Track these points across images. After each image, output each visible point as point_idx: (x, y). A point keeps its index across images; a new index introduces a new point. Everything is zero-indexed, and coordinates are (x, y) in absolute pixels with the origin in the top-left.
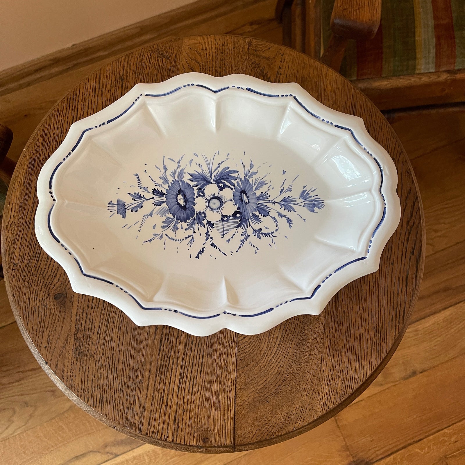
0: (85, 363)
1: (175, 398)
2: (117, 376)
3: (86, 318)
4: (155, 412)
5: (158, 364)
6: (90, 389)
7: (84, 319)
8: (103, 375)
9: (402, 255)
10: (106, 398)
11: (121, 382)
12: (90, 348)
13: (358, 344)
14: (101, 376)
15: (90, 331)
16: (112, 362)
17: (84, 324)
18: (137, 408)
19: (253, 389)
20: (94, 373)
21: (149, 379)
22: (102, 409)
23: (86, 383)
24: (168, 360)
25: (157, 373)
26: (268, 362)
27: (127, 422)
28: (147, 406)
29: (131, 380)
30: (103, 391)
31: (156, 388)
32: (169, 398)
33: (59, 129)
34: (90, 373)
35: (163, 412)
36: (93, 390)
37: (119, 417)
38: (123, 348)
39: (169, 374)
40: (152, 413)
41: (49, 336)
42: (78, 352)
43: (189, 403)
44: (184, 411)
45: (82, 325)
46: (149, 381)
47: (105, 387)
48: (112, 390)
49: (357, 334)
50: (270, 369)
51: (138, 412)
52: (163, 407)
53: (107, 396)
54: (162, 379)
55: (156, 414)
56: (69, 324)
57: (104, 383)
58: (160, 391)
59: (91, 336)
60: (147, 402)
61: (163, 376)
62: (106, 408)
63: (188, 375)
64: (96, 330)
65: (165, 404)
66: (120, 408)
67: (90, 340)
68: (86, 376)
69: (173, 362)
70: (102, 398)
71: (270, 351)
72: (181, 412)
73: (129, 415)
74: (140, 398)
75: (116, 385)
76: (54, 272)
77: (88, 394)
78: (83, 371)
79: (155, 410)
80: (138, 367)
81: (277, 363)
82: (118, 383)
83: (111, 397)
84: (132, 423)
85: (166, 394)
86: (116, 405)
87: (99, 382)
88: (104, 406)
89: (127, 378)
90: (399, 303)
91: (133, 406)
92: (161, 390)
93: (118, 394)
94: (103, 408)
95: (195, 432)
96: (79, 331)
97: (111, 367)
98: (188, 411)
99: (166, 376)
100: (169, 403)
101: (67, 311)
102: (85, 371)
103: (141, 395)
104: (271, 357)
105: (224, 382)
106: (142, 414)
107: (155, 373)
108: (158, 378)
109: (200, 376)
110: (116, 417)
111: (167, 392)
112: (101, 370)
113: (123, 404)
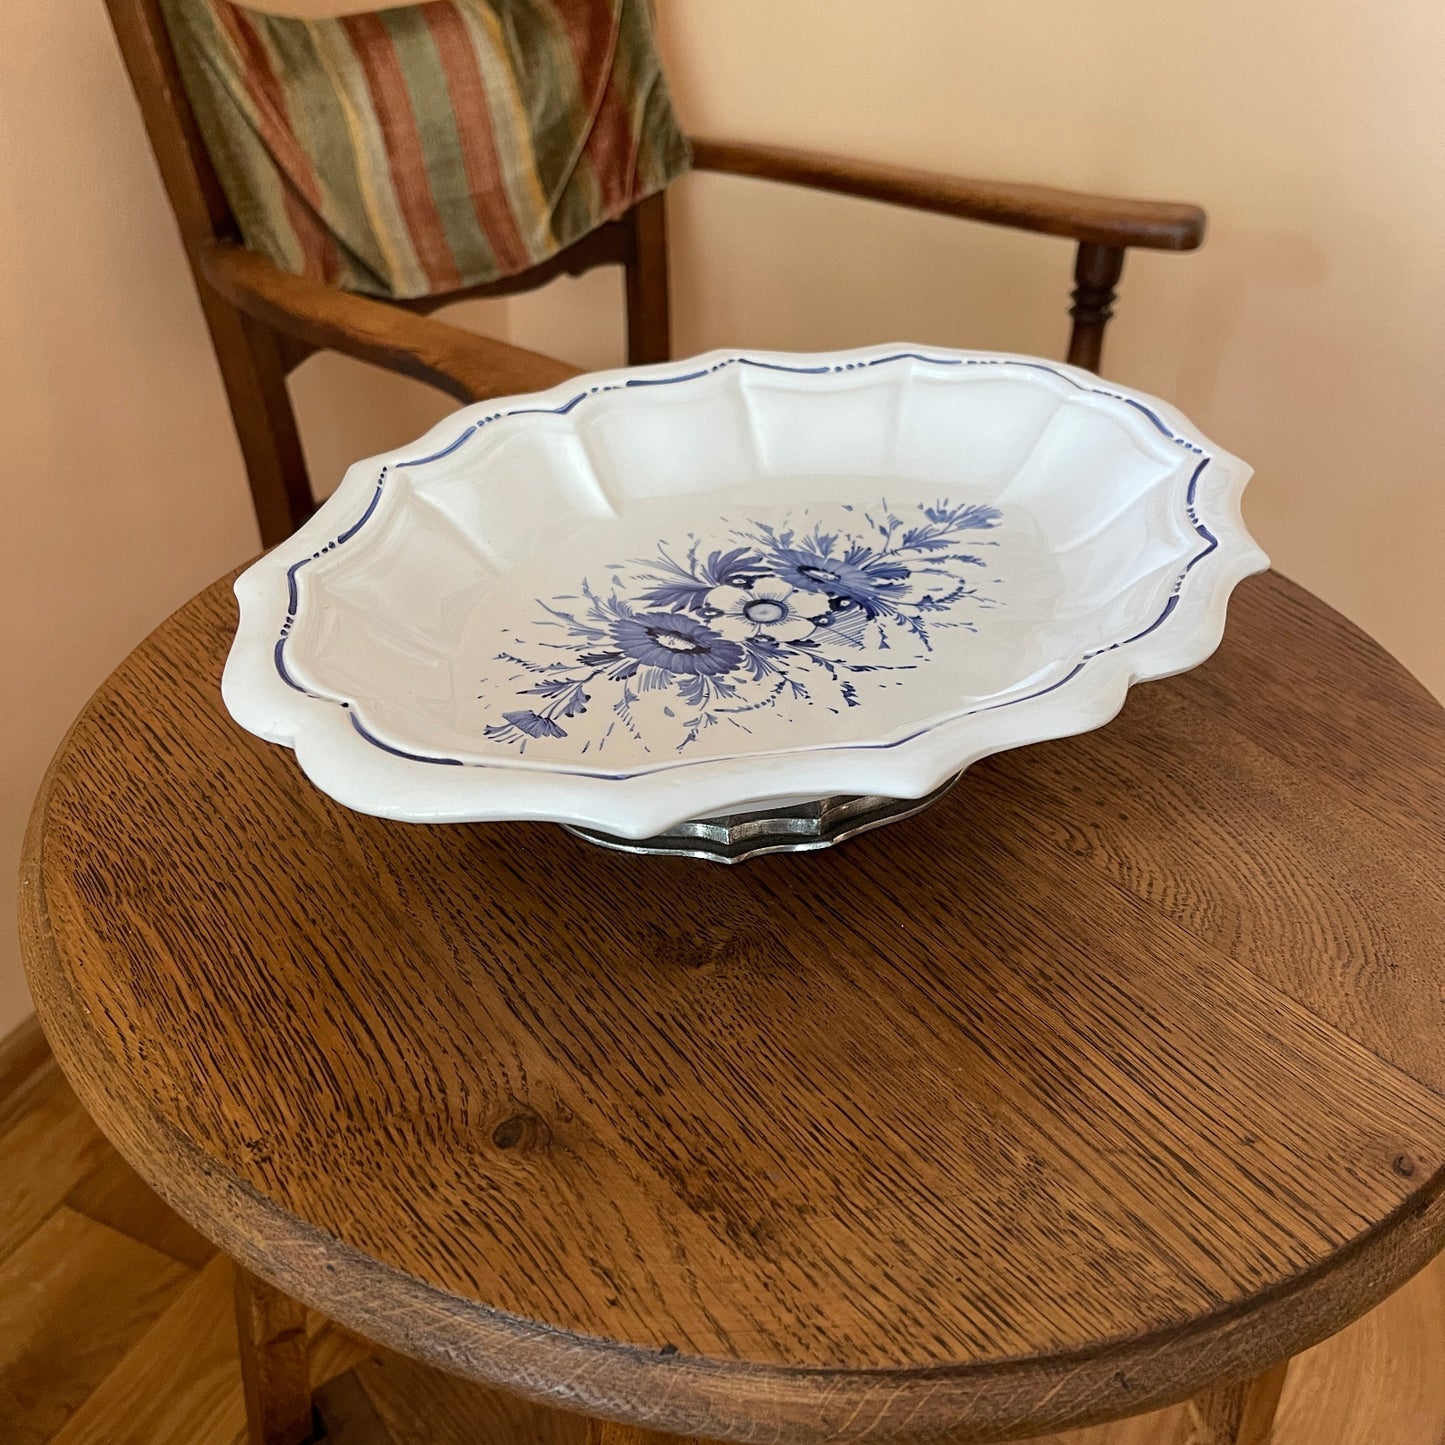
0: (805, 1247)
1: (1182, 1131)
2: (952, 1207)
3: (669, 1125)
4: (1182, 1211)
6: (911, 1306)
7: (666, 1134)
8: (904, 1236)
10: (995, 1289)
11: (982, 1209)
12: (773, 1194)
14: (901, 1243)
15: (718, 1151)
16: (891, 1180)
17: (677, 1147)
18: (1117, 1241)
20: (869, 1253)
21: (1050, 1139)
22: (1025, 1334)
23: (877, 1300)
24: (1038, 1056)
25: (1050, 1108)
26: (1270, 892)
27: (1143, 1306)
28: (1140, 1214)
29: (1006, 1181)
30: (959, 1280)
31: (1101, 1148)
32: (1167, 1142)
34: (857, 1260)
35: (1199, 1191)
36: (927, 1303)
37: (1101, 1310)
38: (876, 1121)
39: (1085, 1086)
40: (1179, 1219)
41: (593, 1262)
42: (746, 1237)
43: (1232, 1111)
44: (1249, 1142)
45: (677, 1152)
46: (1056, 1144)
47: (950, 1260)
48: (985, 1256)
50: (1295, 900)
51: (1136, 1248)
52: (1185, 1177)
53: (988, 1284)
54: (1086, 1113)
55: (1190, 1212)
56: (631, 1183)
57: (934, 1253)
58: (1121, 1145)
59: (739, 1162)
60: (1123, 1199)
61: (1077, 1104)
62: (1029, 1321)
63: (1137, 1051)
64: (736, 1136)
65: (1181, 1167)
66: (1072, 1284)
67: (750, 1174)
68: (855, 1281)
69: (1059, 1053)
70: (979, 1301)
72: (1245, 1151)
73: (1119, 1279)
74: (1094, 1207)
75: (979, 1230)
76: (427, 1080)
77: (921, 1325)
78: (826, 1275)
79: (1175, 1205)
80: (981, 1135)
82: (977, 1220)
83: (1008, 1275)
84: (1162, 1294)
85: (1145, 1140)
86: (1051, 1285)
87: (917, 1265)
88: (1018, 1318)
89: (989, 1186)
91: (1100, 1247)
92: (1120, 1140)
93: (1014, 1247)
94: (1018, 1328)
95: (1349, 1170)
96: (685, 1174)
97: (901, 1195)
98: (1258, 1132)
99: (1087, 1097)
100: (1185, 1156)
101: (582, 1152)
102: (831, 1266)
103: (1085, 1196)
104: (1262, 878)
105: (1242, 1001)
106: (1153, 1243)
107: (1047, 1112)
108: (1072, 1118)
109: (1170, 1031)
110: (1093, 1320)
111: (1142, 1134)
112: (881, 1225)
113: (1066, 1264)
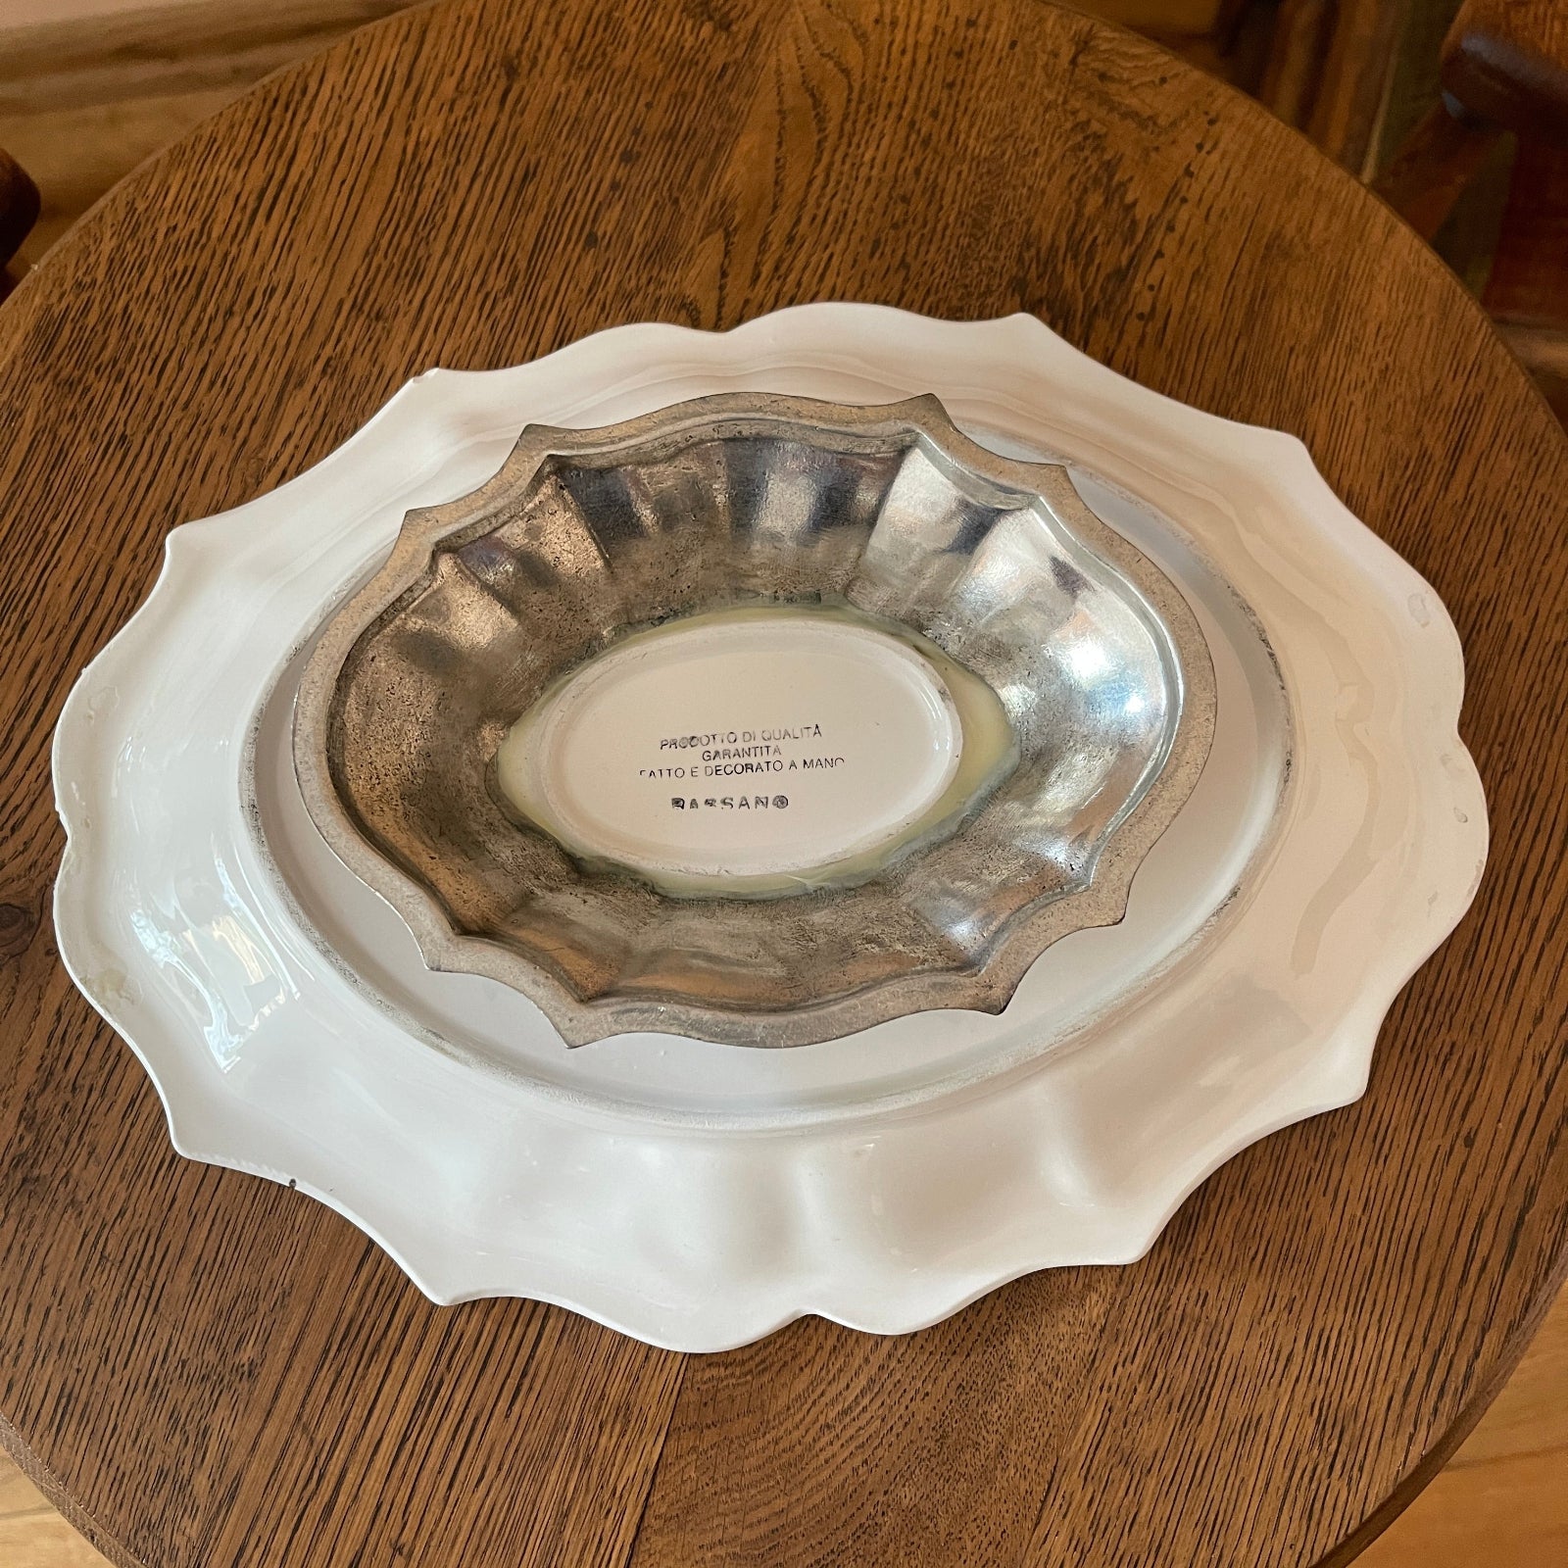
0: (37, 1229)
1: (373, 1484)
2: (154, 1323)
3: (97, 1037)
4: (272, 1523)
5: (341, 1311)
6: (28, 1345)
7: (86, 1041)
8: (97, 1303)
9: (1523, 1112)
10: (86, 1404)
11: (167, 1350)
12: (75, 1171)
13: (1227, 1456)
14: (89, 1302)
15: (95, 1095)
16: (153, 1257)
17: (78, 1059)
18: (201, 1482)
19: (719, 1534)
20: (63, 1284)
21: (288, 1368)
22: (56, 1450)
23: (19, 1316)
24: (390, 1306)
25: (326, 1351)
26: (812, 1433)
27: (145, 1532)
28: (244, 1488)
29: (211, 1355)
30: (78, 1371)
31: (304, 1419)
32: (350, 1476)
33: (197, 216)
34: (48, 1279)
35: (307, 1526)
36: (39, 1358)
37: (118, 1501)
38: (213, 1207)
39: (377, 1369)
40: (260, 1523)
42: (19, 1176)
43: (430, 1519)
44: (398, 1549)
45: (72, 1064)
46: (284, 1377)
47: (93, 1355)
48: (117, 1378)
49: (1236, 1412)
50: (814, 1464)
51: (202, 1501)
52: (315, 1510)
53: (89, 1397)
54: (342, 1386)
55: (275, 1530)
56: (16, 1049)
57: (94, 1336)
58: (319, 1437)
59: (94, 1120)
60: (254, 1466)
61: (348, 1372)
62: (71, 1447)
63: (458, 1397)
64: (120, 1101)
65: (326, 1499)
66: (131, 1465)
67: (86, 1139)
68: (27, 1288)
69: (407, 1324)
70: (66, 1397)
71: (834, 1385)
72: (385, 1551)
73: (160, 1503)
74: (227, 1446)
75: (141, 1360)
76: (17, 807)
77: (15, 1365)
78: (19, 1262)
79: (275, 1514)
80: (253, 1307)
81: (852, 1448)
82: (152, 1353)
83: (107, 1408)
84: (166, 1544)
85: (340, 1455)
86: (119, 1449)
87: (74, 1330)
88: (69, 1438)
89: (196, 1343)
90: (1457, 1327)
91: (186, 1468)
92: (325, 1432)
93: (140, 1399)
94: (58, 1443)
96: (52, 1085)
97: (140, 1274)
98: (418, 1553)
99: (363, 1377)
100: (341, 1499)
101: (22, 989)
102: (30, 1262)
103: (235, 1432)
104: (832, 1415)
105: (602, 1472)
106: (218, 1513)
107: (320, 1350)
108: (327, 1375)
109: (507, 1416)
110: (103, 1498)
111: (347, 1449)
112: (97, 1278)
113: (148, 1451)
